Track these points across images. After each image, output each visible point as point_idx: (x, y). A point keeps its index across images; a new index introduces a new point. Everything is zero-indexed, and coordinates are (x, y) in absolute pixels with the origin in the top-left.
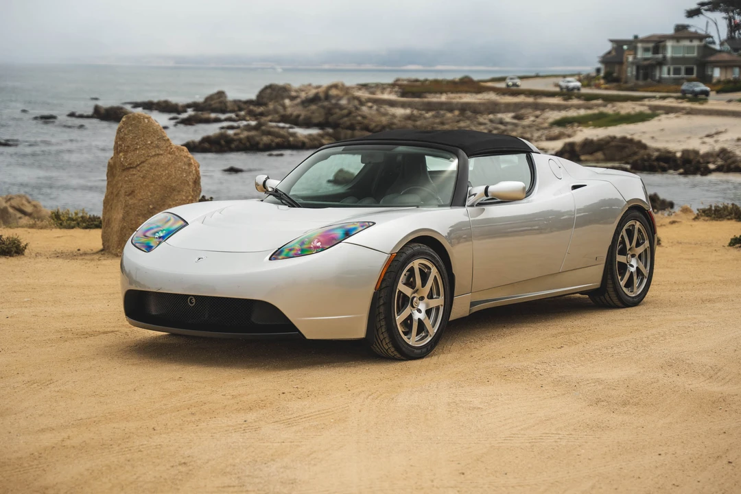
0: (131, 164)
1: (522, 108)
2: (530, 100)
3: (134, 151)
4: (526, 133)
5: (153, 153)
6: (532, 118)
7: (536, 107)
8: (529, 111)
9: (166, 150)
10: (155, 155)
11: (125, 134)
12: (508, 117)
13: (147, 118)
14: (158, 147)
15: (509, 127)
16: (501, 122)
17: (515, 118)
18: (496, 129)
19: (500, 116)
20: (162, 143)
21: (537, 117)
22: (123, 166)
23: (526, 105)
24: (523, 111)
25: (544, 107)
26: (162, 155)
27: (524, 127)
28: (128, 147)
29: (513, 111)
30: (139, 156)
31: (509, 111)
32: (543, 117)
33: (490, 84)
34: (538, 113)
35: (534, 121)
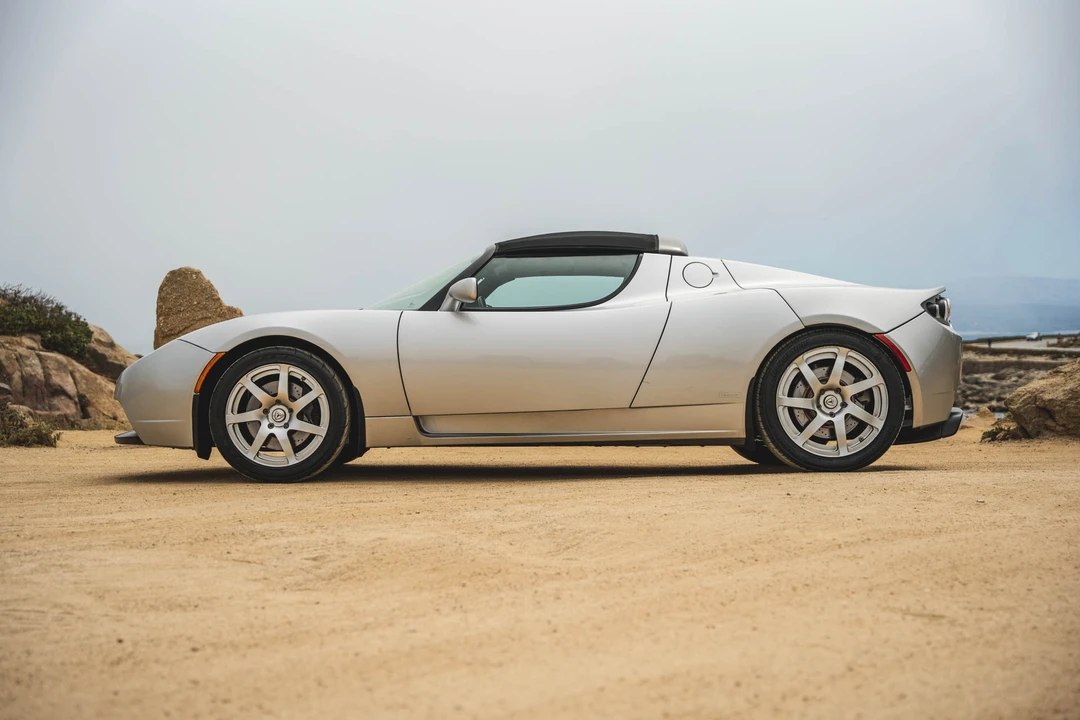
0: (171, 330)
1: (1003, 368)
2: (1014, 359)
3: (177, 313)
4: (1005, 393)
5: (200, 317)
6: (1014, 379)
7: (1019, 365)
8: (1012, 370)
9: (216, 312)
10: (202, 319)
11: (168, 294)
12: (986, 378)
13: (196, 273)
14: (205, 308)
15: (985, 387)
16: (977, 382)
17: (993, 378)
18: (970, 389)
19: (976, 376)
20: (210, 304)
21: (1020, 377)
22: (163, 332)
23: (1008, 365)
24: (1003, 372)
25: (1029, 367)
26: (210, 318)
27: (1002, 387)
28: (169, 308)
29: (993, 372)
30: (183, 319)
31: (989, 372)
32: (1026, 376)
33: (974, 345)
34: (1022, 372)
35: (1016, 381)
